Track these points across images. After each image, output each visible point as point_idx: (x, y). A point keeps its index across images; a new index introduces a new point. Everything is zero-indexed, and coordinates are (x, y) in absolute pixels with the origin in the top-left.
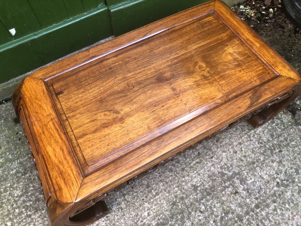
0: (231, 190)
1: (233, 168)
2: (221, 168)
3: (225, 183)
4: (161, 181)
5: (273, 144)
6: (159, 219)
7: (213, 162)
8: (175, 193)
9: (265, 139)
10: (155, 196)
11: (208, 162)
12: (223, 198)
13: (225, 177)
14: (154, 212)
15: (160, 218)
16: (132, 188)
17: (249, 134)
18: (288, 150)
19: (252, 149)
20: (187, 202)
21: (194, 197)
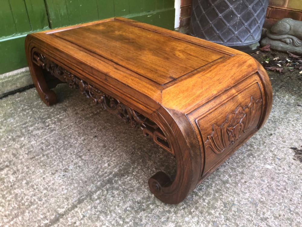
14: (114, 163)
15: (121, 165)
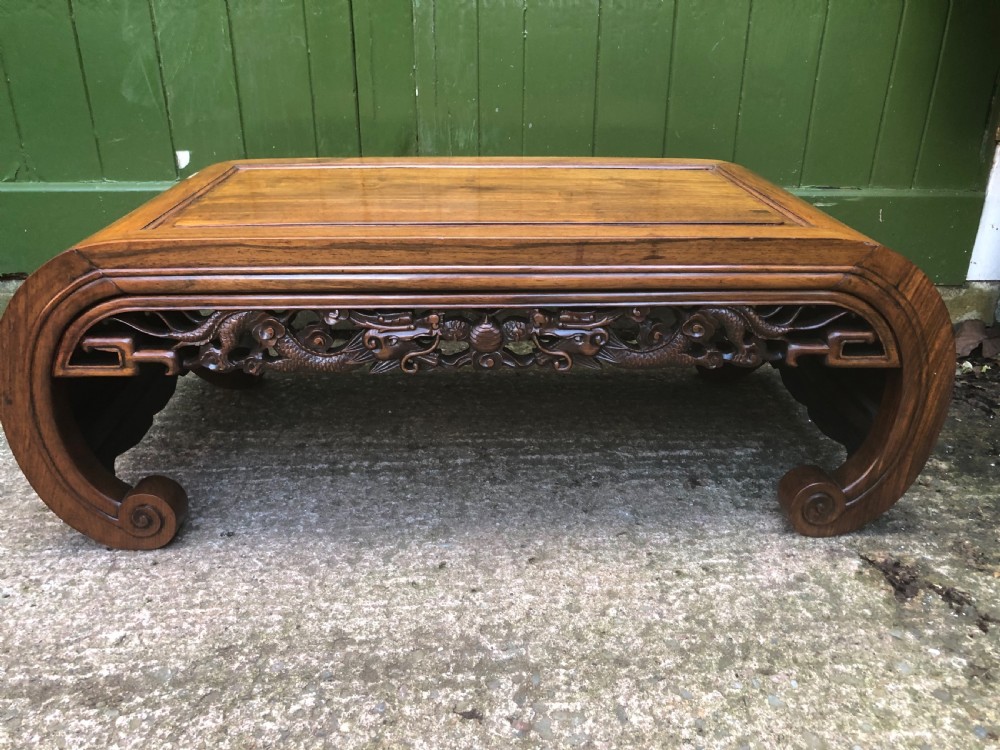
0: (461, 699)
1: (525, 646)
2: (483, 629)
3: (457, 671)
4: (253, 581)
5: (747, 641)
6: (133, 669)
7: (467, 603)
8: (262, 625)
9: (723, 617)
10: (193, 606)
11: (450, 597)
12: (407, 710)
13: (476, 658)
16: (155, 564)
17: (669, 583)
18: (804, 681)
19: (648, 624)
20: (271, 662)
21: (310, 662)
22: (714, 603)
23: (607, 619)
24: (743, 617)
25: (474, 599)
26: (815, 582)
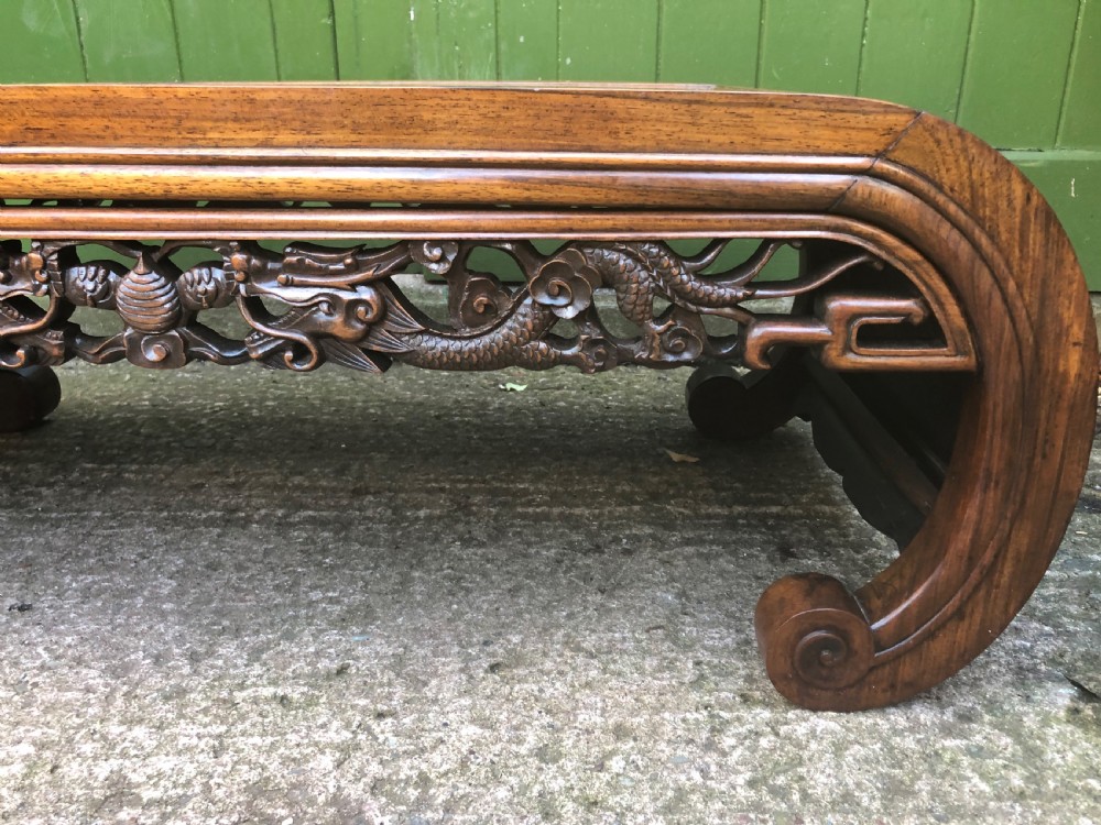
7: (362, 737)
9: (821, 782)
11: (336, 724)
17: (726, 715)
19: (679, 790)
22: (806, 755)
23: (605, 776)
24: (858, 785)
25: (377, 730)
26: (994, 726)
